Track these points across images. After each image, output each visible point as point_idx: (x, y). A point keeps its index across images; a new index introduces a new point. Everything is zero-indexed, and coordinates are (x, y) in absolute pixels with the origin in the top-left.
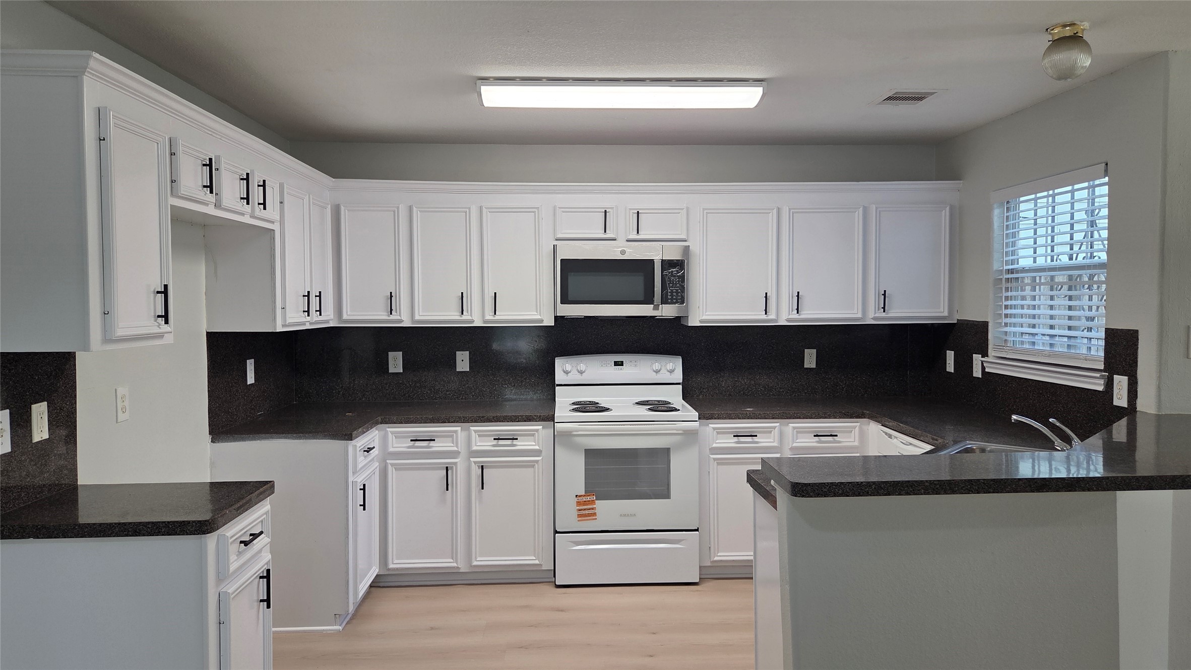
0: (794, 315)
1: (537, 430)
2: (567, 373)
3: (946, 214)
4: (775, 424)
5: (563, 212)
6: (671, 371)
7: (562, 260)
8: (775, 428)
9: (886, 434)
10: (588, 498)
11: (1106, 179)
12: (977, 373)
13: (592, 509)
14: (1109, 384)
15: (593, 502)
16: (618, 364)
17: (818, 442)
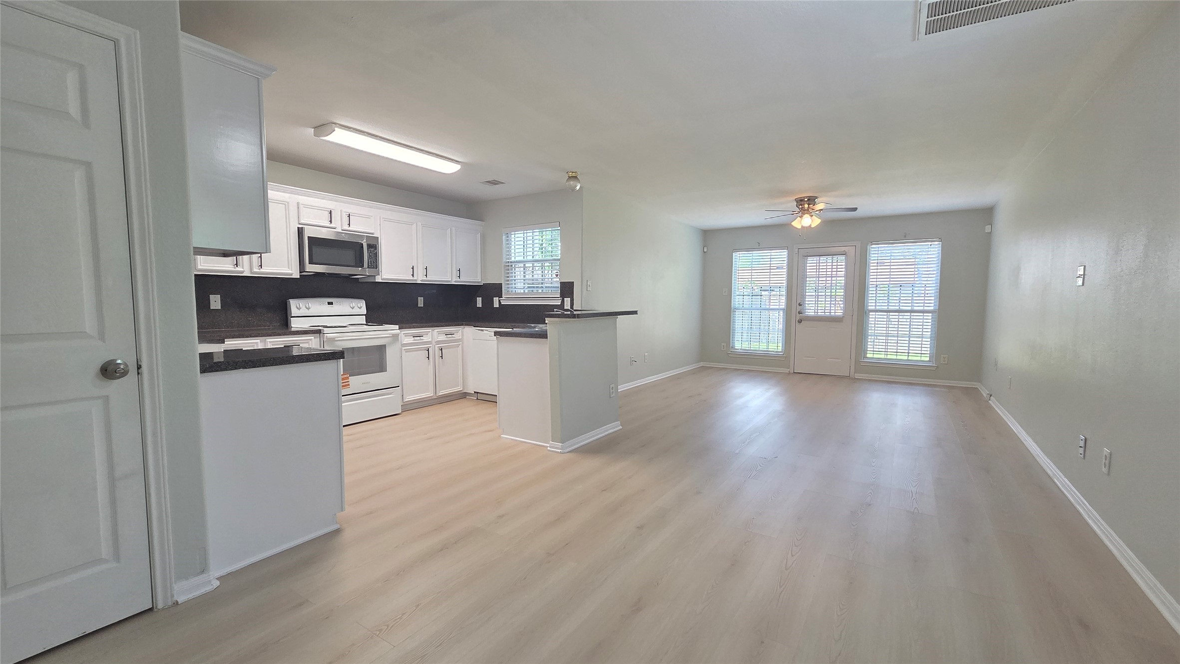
0: (425, 278)
1: (311, 340)
2: (299, 309)
3: (479, 236)
4: (429, 330)
5: (304, 207)
6: (360, 308)
7: (309, 237)
8: (429, 332)
9: (479, 330)
10: (345, 376)
11: (559, 228)
12: (496, 305)
13: (347, 382)
14: (563, 301)
15: (347, 378)
16: (330, 303)
17: (447, 338)
